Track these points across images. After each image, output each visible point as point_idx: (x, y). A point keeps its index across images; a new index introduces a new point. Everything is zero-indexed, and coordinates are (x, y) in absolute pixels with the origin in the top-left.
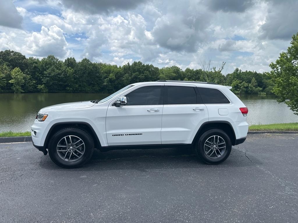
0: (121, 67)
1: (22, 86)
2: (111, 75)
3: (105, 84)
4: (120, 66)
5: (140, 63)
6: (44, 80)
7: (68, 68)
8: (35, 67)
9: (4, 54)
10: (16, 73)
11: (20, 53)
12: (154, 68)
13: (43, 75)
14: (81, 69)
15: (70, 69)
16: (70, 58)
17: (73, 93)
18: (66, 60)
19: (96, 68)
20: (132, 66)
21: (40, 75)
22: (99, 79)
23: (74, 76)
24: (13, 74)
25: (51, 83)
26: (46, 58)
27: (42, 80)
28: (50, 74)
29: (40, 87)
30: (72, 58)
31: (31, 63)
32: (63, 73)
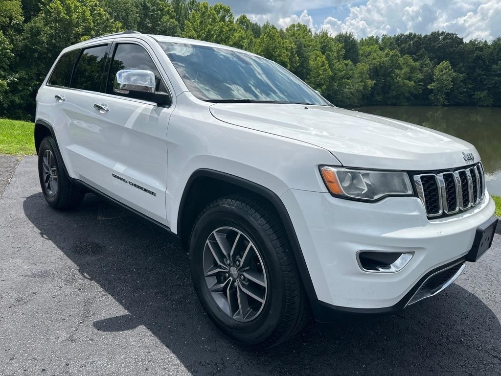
1: (447, 94)
6: (490, 83)
10: (442, 71)
11: (455, 34)
21: (483, 73)
24: (437, 74)
27: (485, 82)
29: (478, 95)
31: (472, 51)
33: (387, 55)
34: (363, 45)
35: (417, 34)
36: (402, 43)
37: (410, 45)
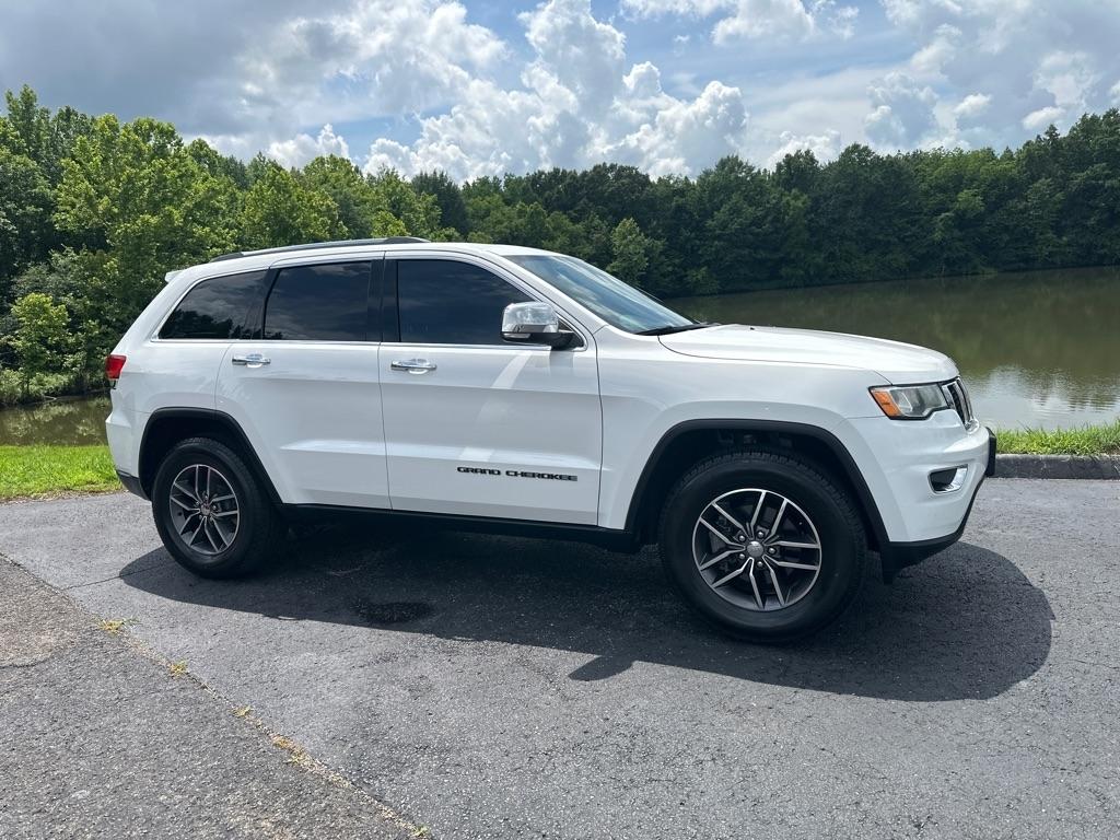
0: (1014, 151)
2: (963, 195)
3: (937, 236)
4: (1008, 151)
6: (707, 252)
7: (786, 193)
8: (680, 208)
9: (592, 179)
10: (625, 238)
11: (633, 168)
13: (704, 232)
14: (839, 190)
15: (796, 198)
16: (793, 154)
17: (807, 286)
18: (779, 166)
19: (898, 175)
20: (1072, 137)
21: (693, 235)
22: (908, 222)
23: (811, 221)
24: (617, 243)
25: (729, 259)
26: (713, 168)
27: (700, 252)
28: (724, 226)
29: (693, 275)
30: (803, 152)
31: (667, 197)
32: (770, 218)
33: (521, 213)
34: (469, 196)
35: (568, 171)
36: (543, 188)
37: (559, 192)
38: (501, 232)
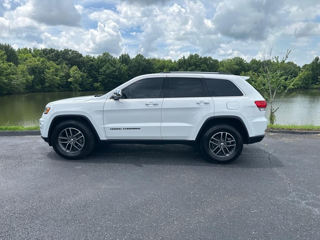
1: (80, 84)
2: (165, 70)
4: (175, 61)
5: (197, 56)
6: (100, 78)
7: (122, 65)
8: (92, 65)
9: (64, 53)
10: (74, 71)
11: (77, 51)
12: (213, 60)
13: (100, 72)
14: (135, 66)
15: (124, 66)
16: (124, 54)
18: (120, 57)
19: (150, 64)
20: (188, 59)
21: (96, 73)
23: (128, 73)
24: (72, 73)
25: (106, 81)
26: (102, 55)
27: (98, 78)
28: (105, 71)
29: (97, 85)
30: (126, 54)
31: (87, 61)
32: (117, 71)
33: (39, 60)
34: (20, 53)
35: (56, 49)
36: (47, 54)
37: (52, 55)
38: (31, 65)
